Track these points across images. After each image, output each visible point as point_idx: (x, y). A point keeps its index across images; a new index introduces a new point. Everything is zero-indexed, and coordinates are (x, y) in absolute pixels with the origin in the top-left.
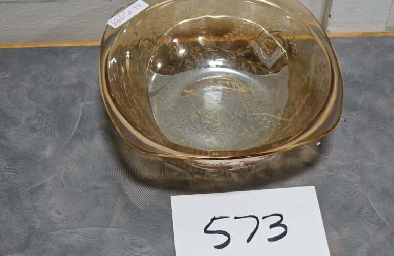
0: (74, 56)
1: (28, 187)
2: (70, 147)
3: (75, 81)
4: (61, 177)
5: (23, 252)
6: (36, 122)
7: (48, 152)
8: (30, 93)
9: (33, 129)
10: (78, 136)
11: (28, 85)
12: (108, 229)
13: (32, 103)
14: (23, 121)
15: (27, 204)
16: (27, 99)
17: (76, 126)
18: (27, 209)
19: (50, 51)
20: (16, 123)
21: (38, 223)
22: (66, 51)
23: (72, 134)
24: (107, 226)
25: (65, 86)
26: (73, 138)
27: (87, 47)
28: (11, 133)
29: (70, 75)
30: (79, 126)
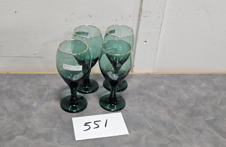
0: (46, 77)
1: (27, 115)
2: (43, 103)
3: (46, 84)
4: (39, 112)
5: (23, 135)
6: (31, 95)
7: (35, 105)
8: (30, 87)
9: (30, 98)
10: (46, 100)
11: (30, 85)
12: (54, 129)
13: (30, 90)
14: (26, 96)
15: (26, 120)
16: (28, 89)
17: (45, 97)
18: (26, 122)
19: (38, 75)
20: (24, 96)
21: (29, 126)
22: (44, 75)
23: (44, 99)
24: (54, 128)
25: (42, 85)
26: (44, 101)
27: (51, 74)
28: (22, 99)
29: (44, 82)
30: (46, 97)
